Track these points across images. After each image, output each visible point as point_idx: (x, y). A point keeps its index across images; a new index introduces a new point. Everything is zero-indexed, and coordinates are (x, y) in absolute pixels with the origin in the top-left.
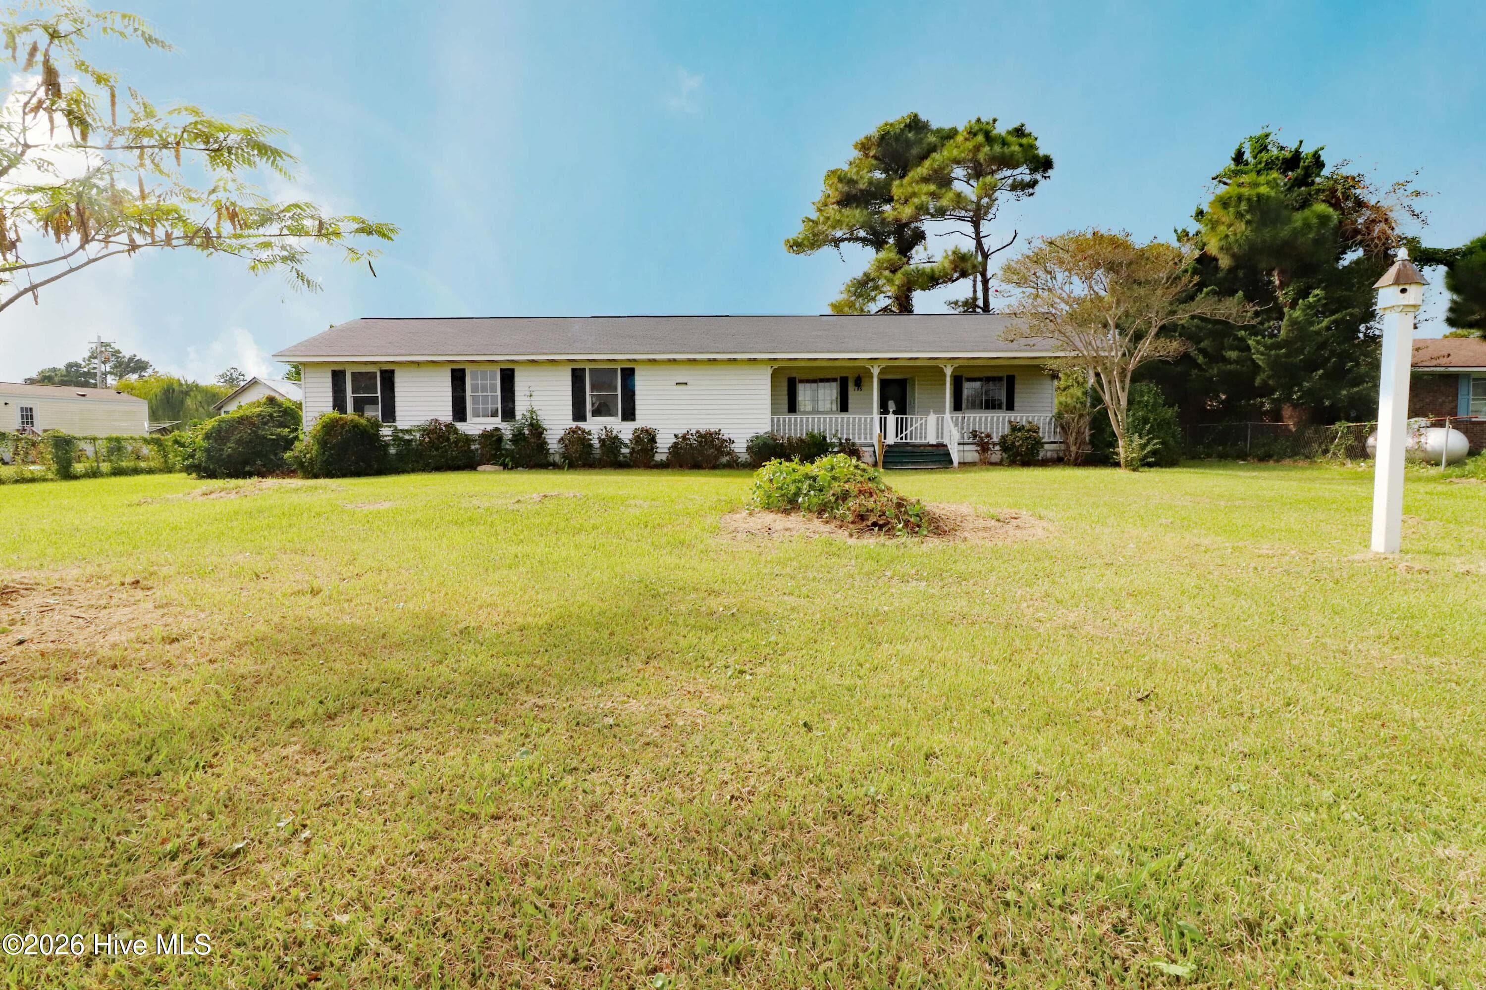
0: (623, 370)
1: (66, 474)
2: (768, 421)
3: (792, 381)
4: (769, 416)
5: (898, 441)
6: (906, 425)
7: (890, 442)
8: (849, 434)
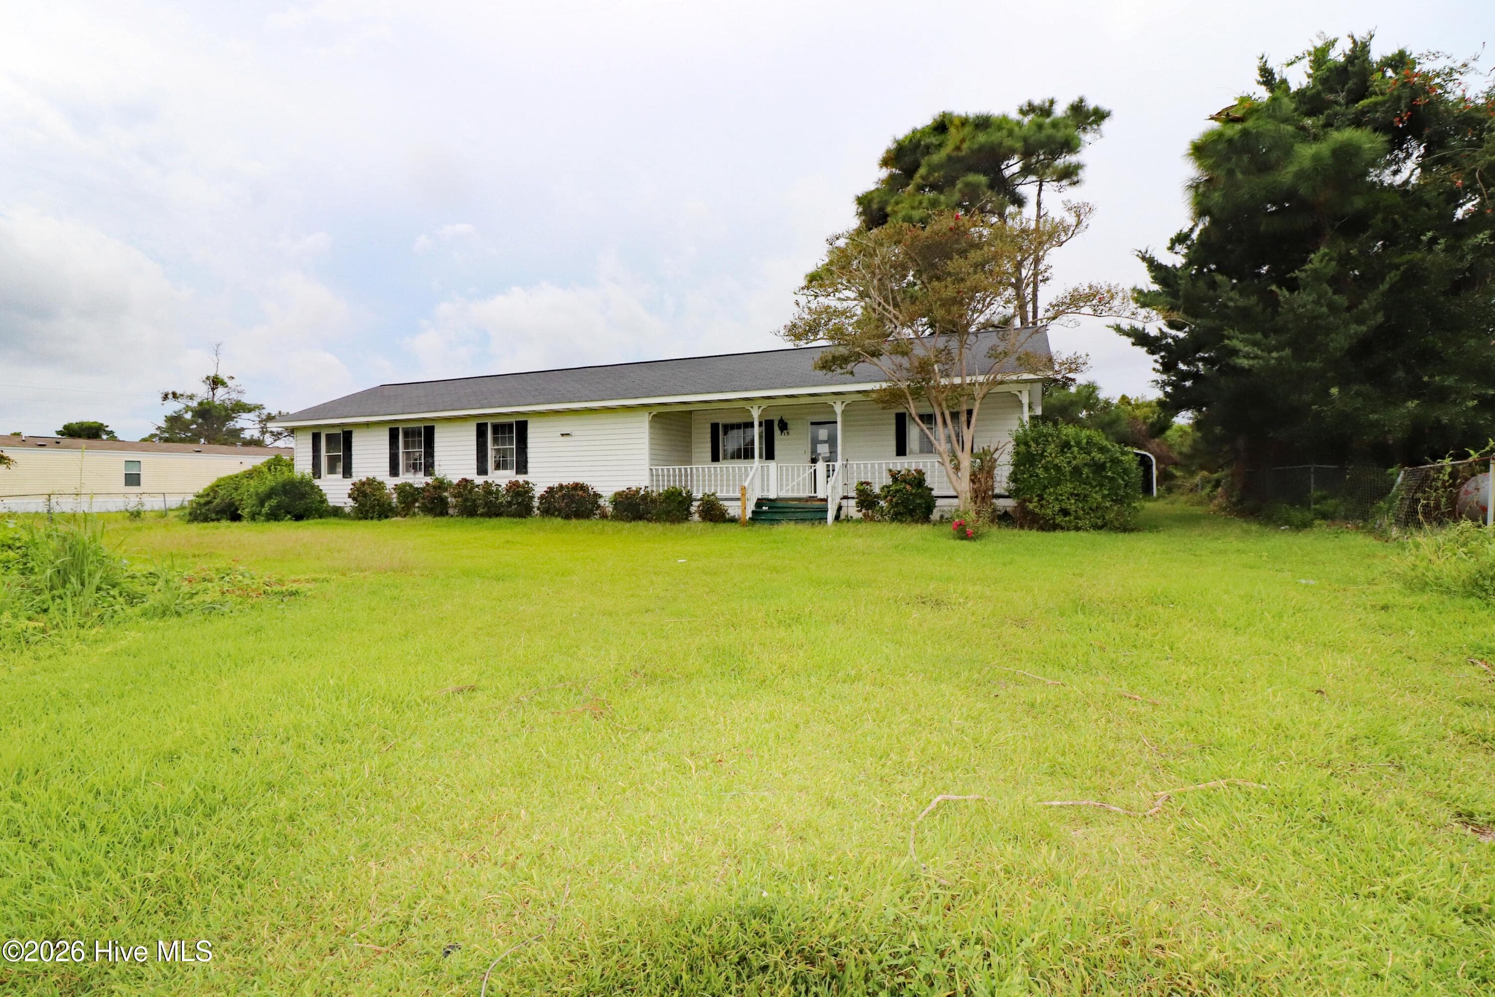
0: (517, 422)
2: (647, 473)
3: (715, 427)
4: (647, 467)
5: (783, 494)
6: (793, 475)
7: (772, 496)
8: (728, 486)
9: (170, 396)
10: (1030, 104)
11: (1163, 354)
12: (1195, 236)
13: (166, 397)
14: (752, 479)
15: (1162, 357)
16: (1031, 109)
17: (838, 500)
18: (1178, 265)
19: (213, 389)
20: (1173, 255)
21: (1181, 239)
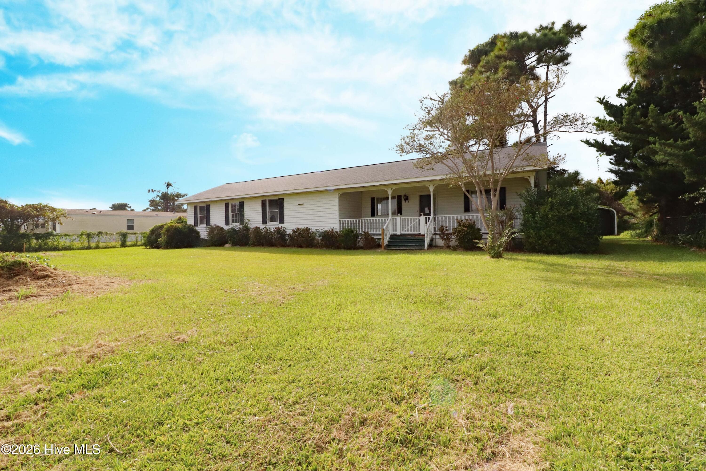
0: (279, 199)
1: (124, 245)
2: (338, 222)
3: (373, 200)
4: (337, 220)
5: (403, 232)
6: (408, 223)
7: (398, 233)
8: (376, 228)
9: (151, 191)
10: (541, 26)
11: (615, 155)
12: (633, 87)
13: (149, 191)
14: (388, 225)
15: (615, 157)
16: (542, 28)
17: (431, 236)
18: (623, 105)
19: (168, 188)
20: (620, 99)
21: (625, 90)
